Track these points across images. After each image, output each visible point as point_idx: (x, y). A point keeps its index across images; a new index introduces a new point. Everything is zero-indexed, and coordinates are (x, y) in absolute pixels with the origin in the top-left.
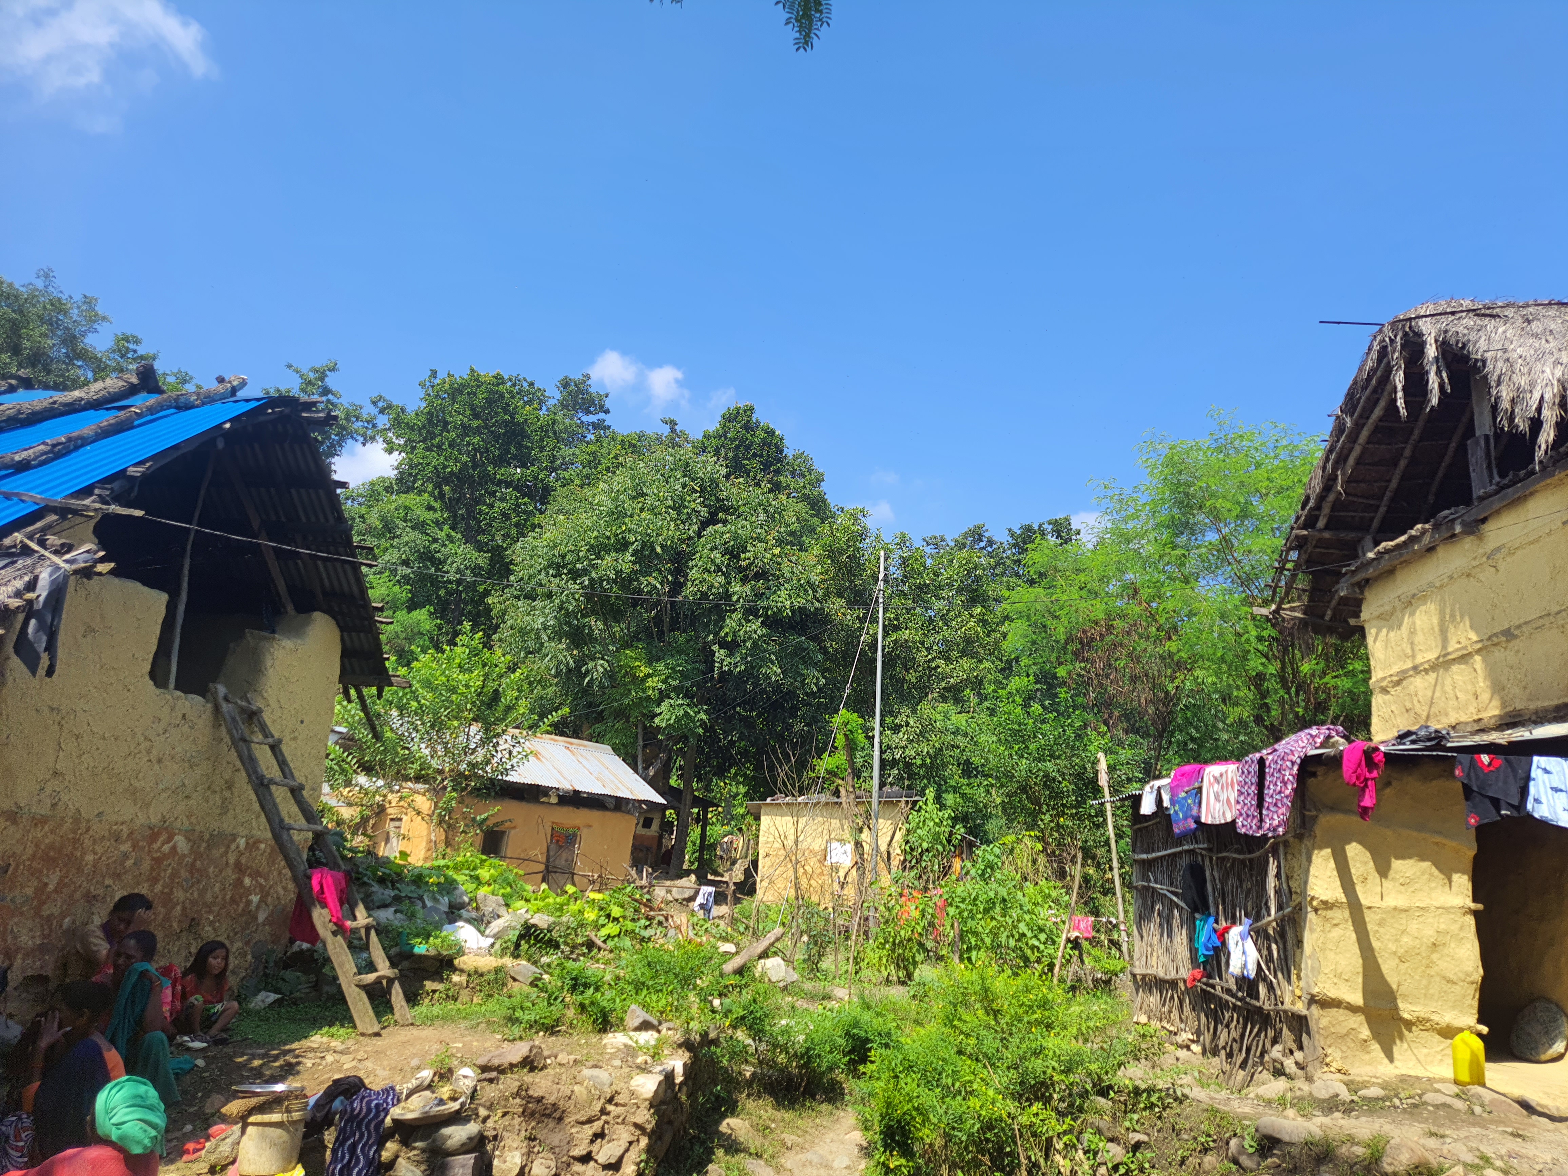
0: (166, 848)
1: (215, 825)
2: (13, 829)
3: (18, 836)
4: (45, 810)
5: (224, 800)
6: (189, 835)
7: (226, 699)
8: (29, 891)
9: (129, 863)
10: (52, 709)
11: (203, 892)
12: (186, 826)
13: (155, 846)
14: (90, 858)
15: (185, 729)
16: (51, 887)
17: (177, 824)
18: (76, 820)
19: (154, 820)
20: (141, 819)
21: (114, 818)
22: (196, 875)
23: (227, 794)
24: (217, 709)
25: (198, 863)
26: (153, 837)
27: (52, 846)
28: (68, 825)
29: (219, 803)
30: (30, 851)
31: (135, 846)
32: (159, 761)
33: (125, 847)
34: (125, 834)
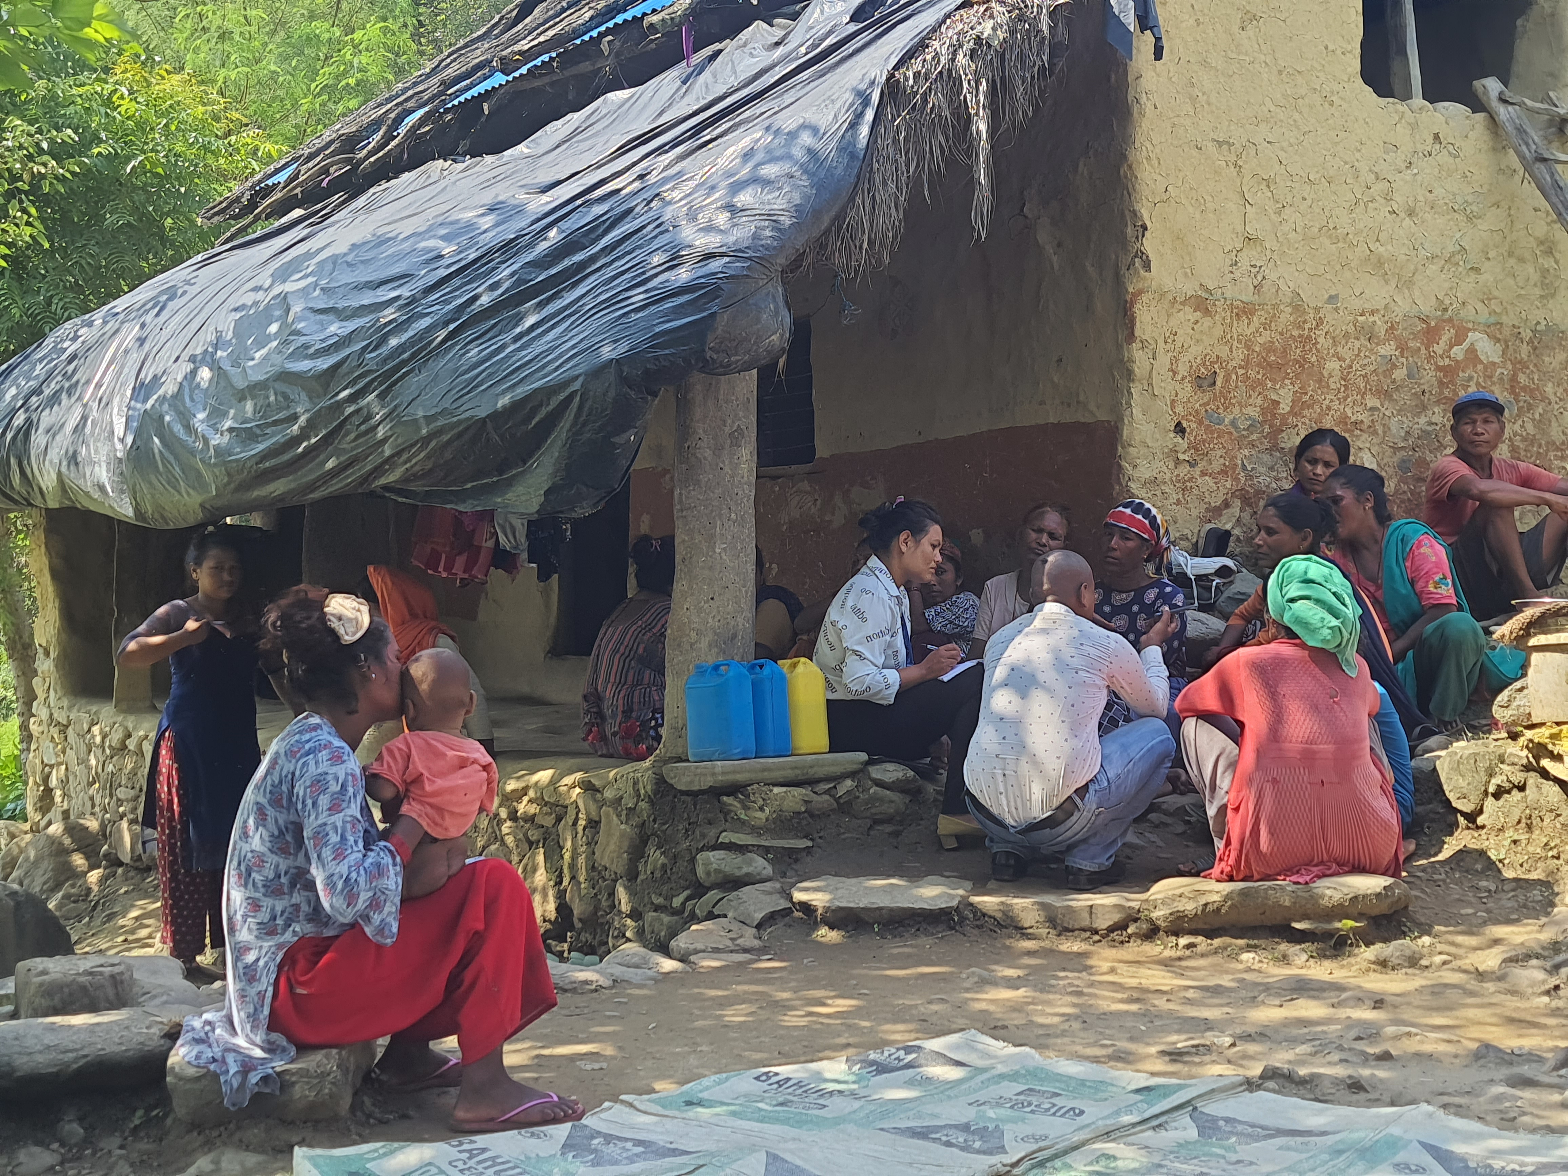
0: (1458, 352)
1: (1537, 315)
2: (1207, 322)
3: (1218, 331)
4: (1248, 296)
5: (1545, 272)
6: (1493, 329)
7: (1503, 100)
8: (1253, 412)
9: (1399, 374)
10: (1220, 144)
11: (1541, 424)
12: (1484, 316)
13: (1438, 349)
14: (1333, 365)
15: (1444, 158)
16: (1285, 407)
17: (1468, 313)
18: (1298, 308)
19: (1427, 307)
20: (1403, 306)
21: (1357, 304)
22: (1523, 396)
23: (1549, 263)
24: (1493, 121)
25: (1522, 379)
26: (1431, 334)
27: (1269, 348)
28: (1286, 316)
29: (1535, 277)
30: (1240, 354)
31: (1402, 348)
32: (1411, 213)
33: (1388, 349)
34: (1381, 329)
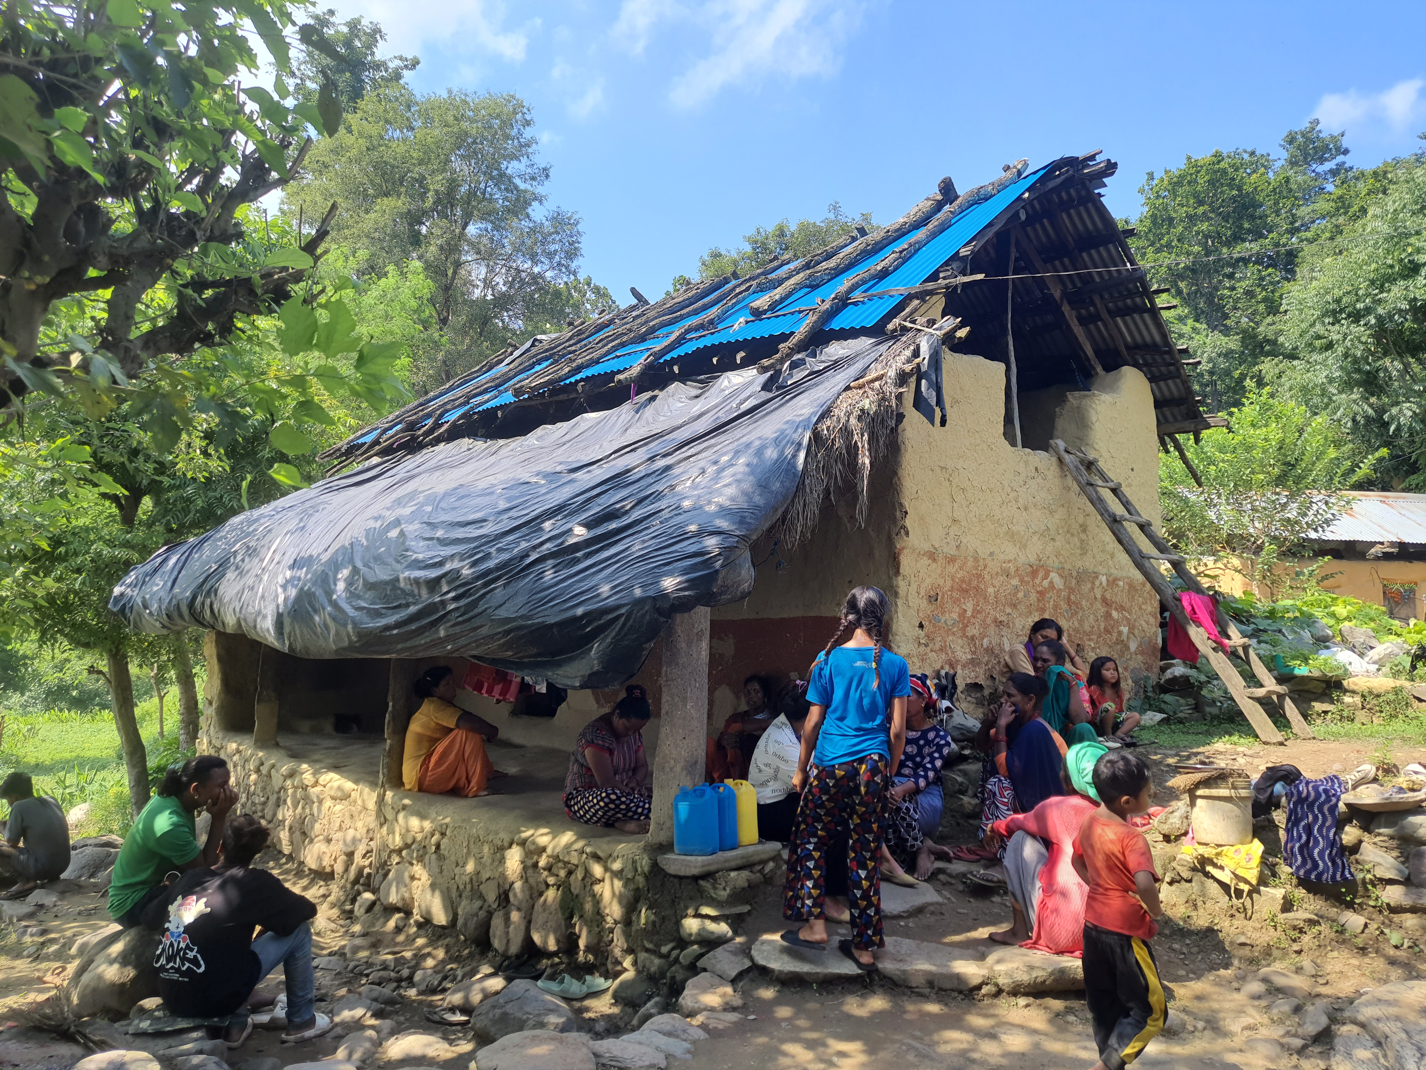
0: (1046, 583)
1: (1079, 564)
2: (934, 565)
3: (939, 571)
4: (953, 552)
5: (1082, 541)
6: (1061, 572)
7: (1067, 452)
8: (955, 616)
9: (1020, 595)
10: (942, 468)
11: (1081, 622)
12: (1057, 565)
13: (1037, 581)
14: (991, 590)
15: (1040, 480)
16: (969, 613)
17: (1050, 562)
18: (976, 559)
19: (1032, 559)
20: (1022, 559)
21: (1002, 557)
22: (1073, 607)
23: (1083, 536)
24: (1060, 461)
25: (1073, 597)
26: (1034, 573)
27: (963, 581)
28: (970, 563)
29: (1078, 544)
30: (949, 583)
31: (1022, 581)
32: (1026, 509)
33: (1015, 582)
34: (1012, 570)
